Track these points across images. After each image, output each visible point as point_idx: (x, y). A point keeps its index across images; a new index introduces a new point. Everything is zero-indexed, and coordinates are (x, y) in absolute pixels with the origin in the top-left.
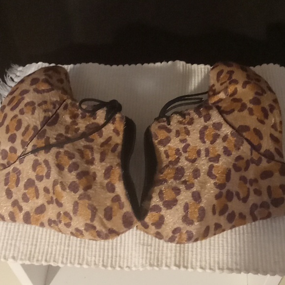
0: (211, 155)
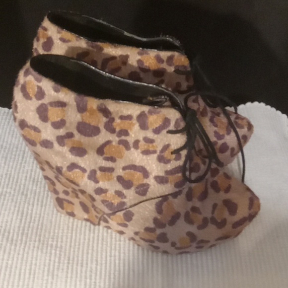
0: (99, 173)
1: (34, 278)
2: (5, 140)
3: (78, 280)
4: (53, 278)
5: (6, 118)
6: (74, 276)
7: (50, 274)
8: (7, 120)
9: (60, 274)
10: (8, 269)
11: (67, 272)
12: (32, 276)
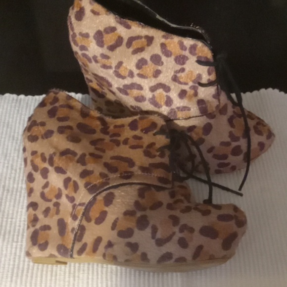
1: (56, 279)
2: (16, 131)
3: (99, 281)
4: (74, 280)
5: (15, 106)
6: (95, 277)
7: (72, 275)
8: (17, 108)
9: (81, 276)
10: (30, 271)
11: (88, 273)
12: (53, 278)
